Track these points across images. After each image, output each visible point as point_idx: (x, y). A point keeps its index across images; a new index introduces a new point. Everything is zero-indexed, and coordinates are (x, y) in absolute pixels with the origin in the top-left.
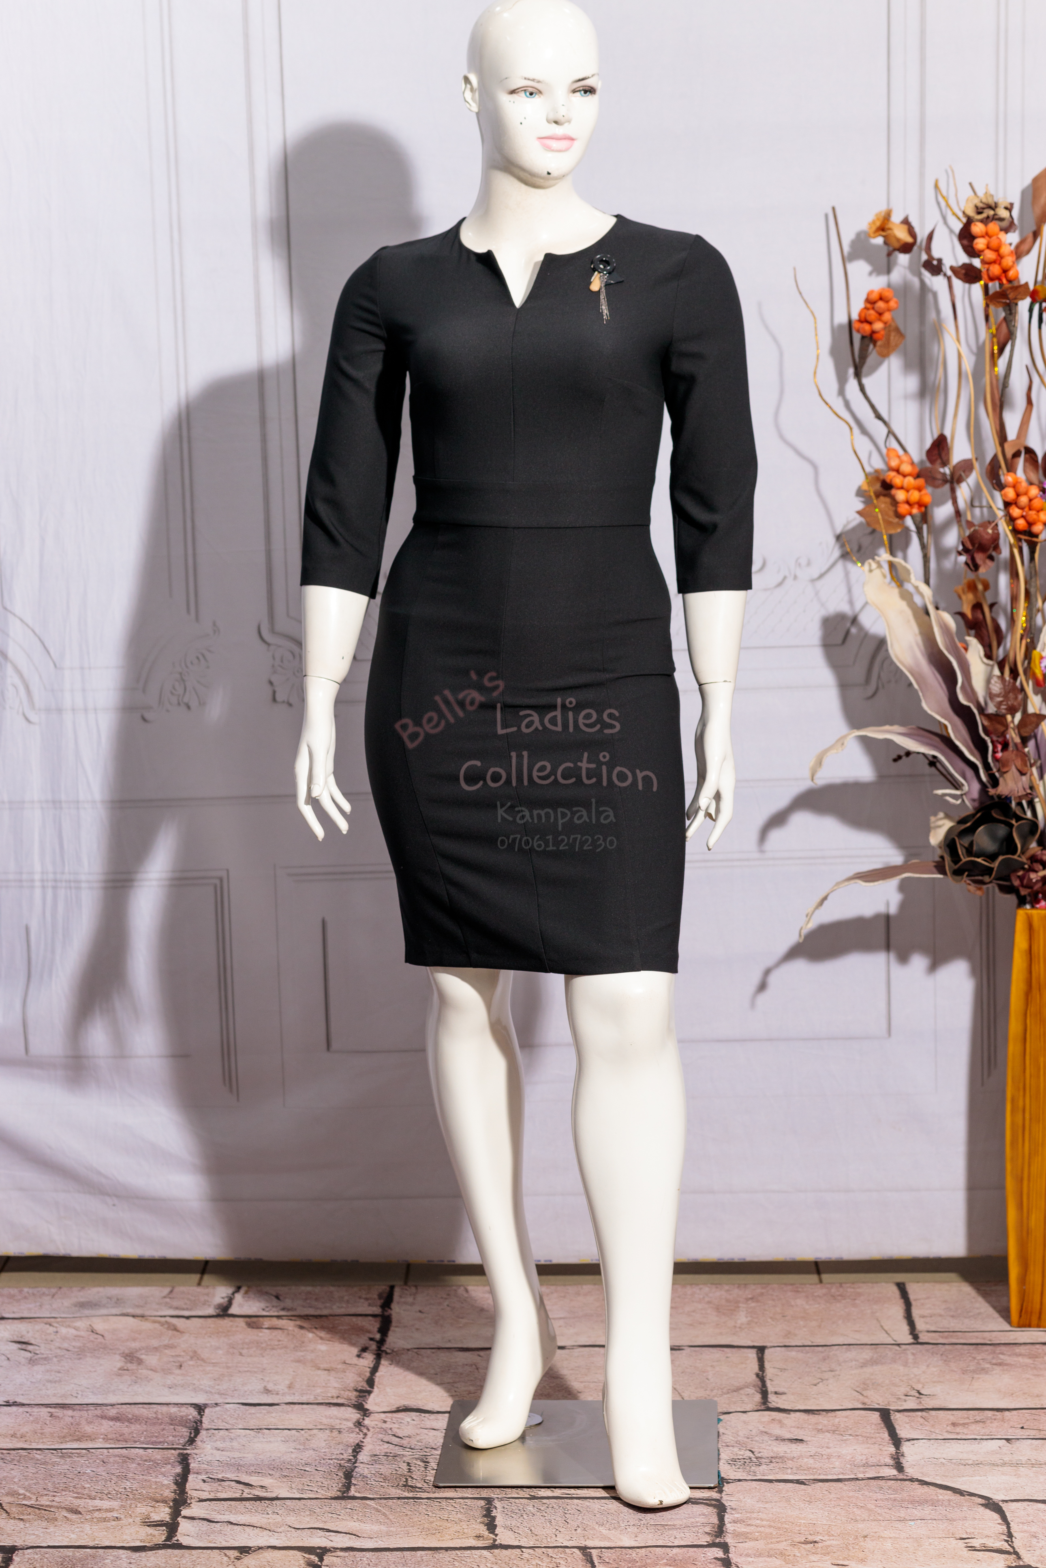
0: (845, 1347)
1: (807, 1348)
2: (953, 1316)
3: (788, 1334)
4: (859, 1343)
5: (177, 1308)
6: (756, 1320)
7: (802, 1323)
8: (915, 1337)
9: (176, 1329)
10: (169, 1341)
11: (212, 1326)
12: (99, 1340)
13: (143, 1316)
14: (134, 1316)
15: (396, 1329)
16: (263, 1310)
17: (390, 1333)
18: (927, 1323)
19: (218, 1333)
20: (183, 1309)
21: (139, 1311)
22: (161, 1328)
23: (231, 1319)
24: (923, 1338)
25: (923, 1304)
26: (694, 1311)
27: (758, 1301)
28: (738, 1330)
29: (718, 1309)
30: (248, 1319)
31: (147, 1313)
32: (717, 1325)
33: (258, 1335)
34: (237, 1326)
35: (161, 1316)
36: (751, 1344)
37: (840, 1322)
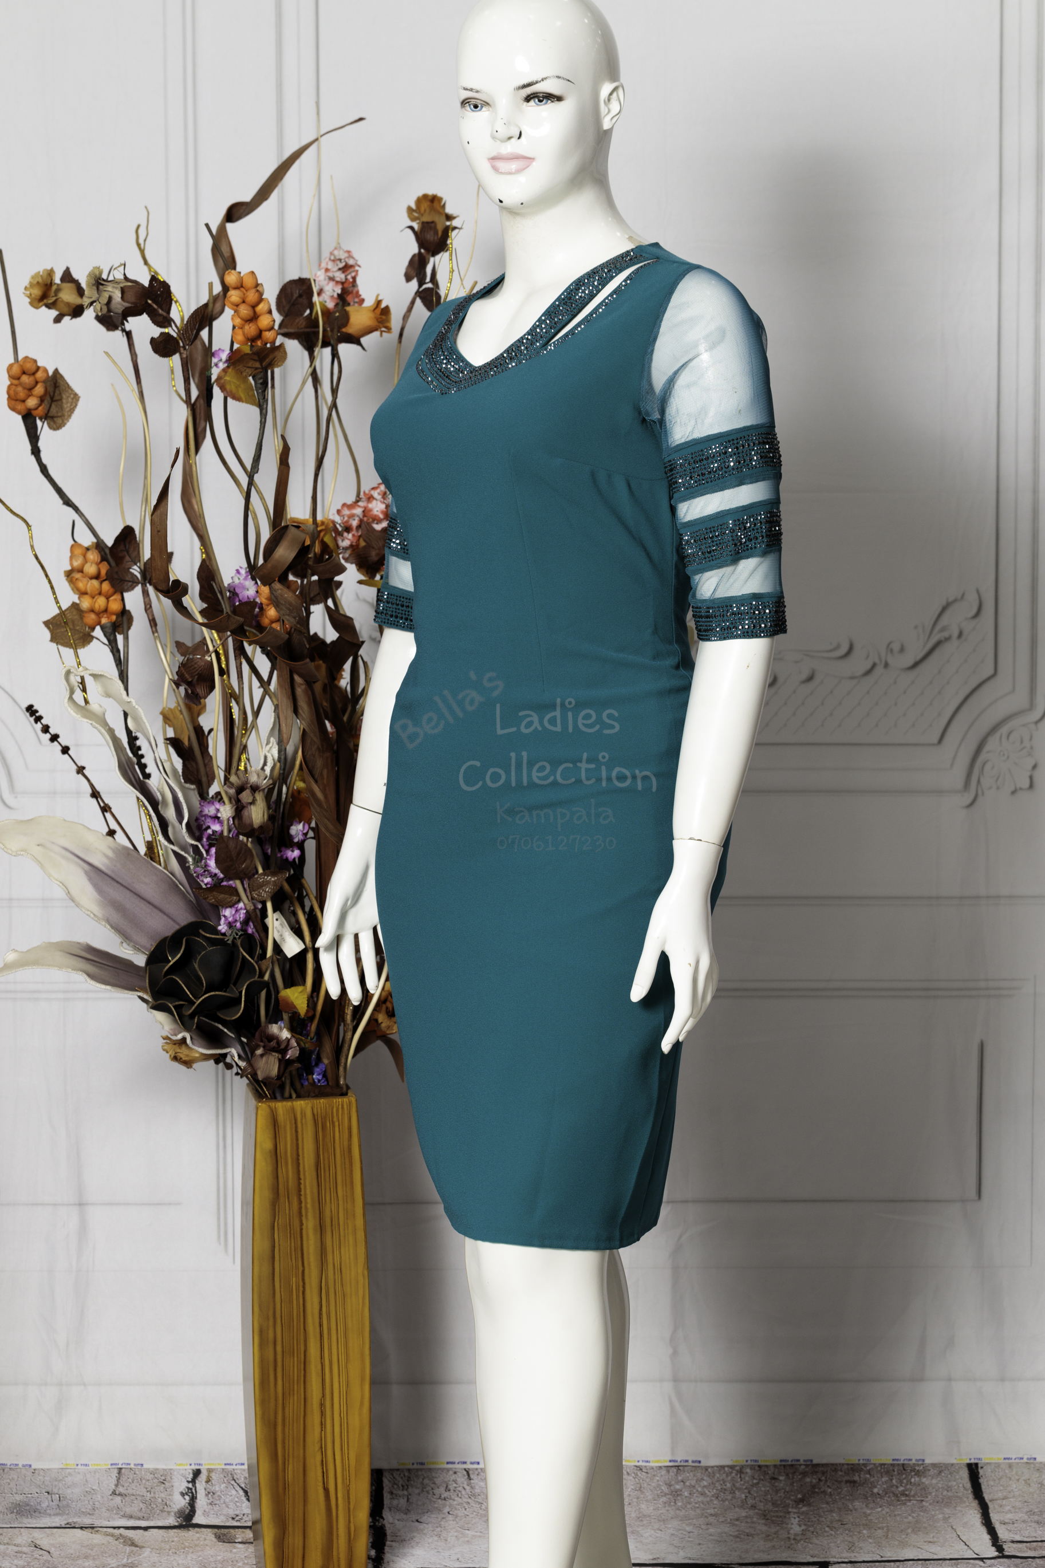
0: (920, 1562)
1: (877, 1564)
2: (1038, 1522)
3: (851, 1547)
4: (935, 1557)
5: (131, 1517)
6: (811, 1529)
7: (865, 1532)
8: (1000, 1549)
9: (133, 1544)
10: (128, 1559)
11: (176, 1539)
12: (45, 1558)
13: (93, 1528)
14: (81, 1528)
15: (394, 1544)
16: (233, 1519)
17: (386, 1547)
18: (1010, 1531)
19: (184, 1549)
20: (139, 1519)
21: (87, 1521)
22: (117, 1542)
23: (197, 1529)
24: (1009, 1549)
25: (1001, 1506)
26: (737, 1520)
27: (809, 1505)
28: (793, 1542)
29: (765, 1516)
30: (216, 1530)
31: (97, 1523)
32: (768, 1536)
33: (231, 1551)
34: (205, 1539)
35: (114, 1528)
36: (812, 1560)
37: (909, 1531)
